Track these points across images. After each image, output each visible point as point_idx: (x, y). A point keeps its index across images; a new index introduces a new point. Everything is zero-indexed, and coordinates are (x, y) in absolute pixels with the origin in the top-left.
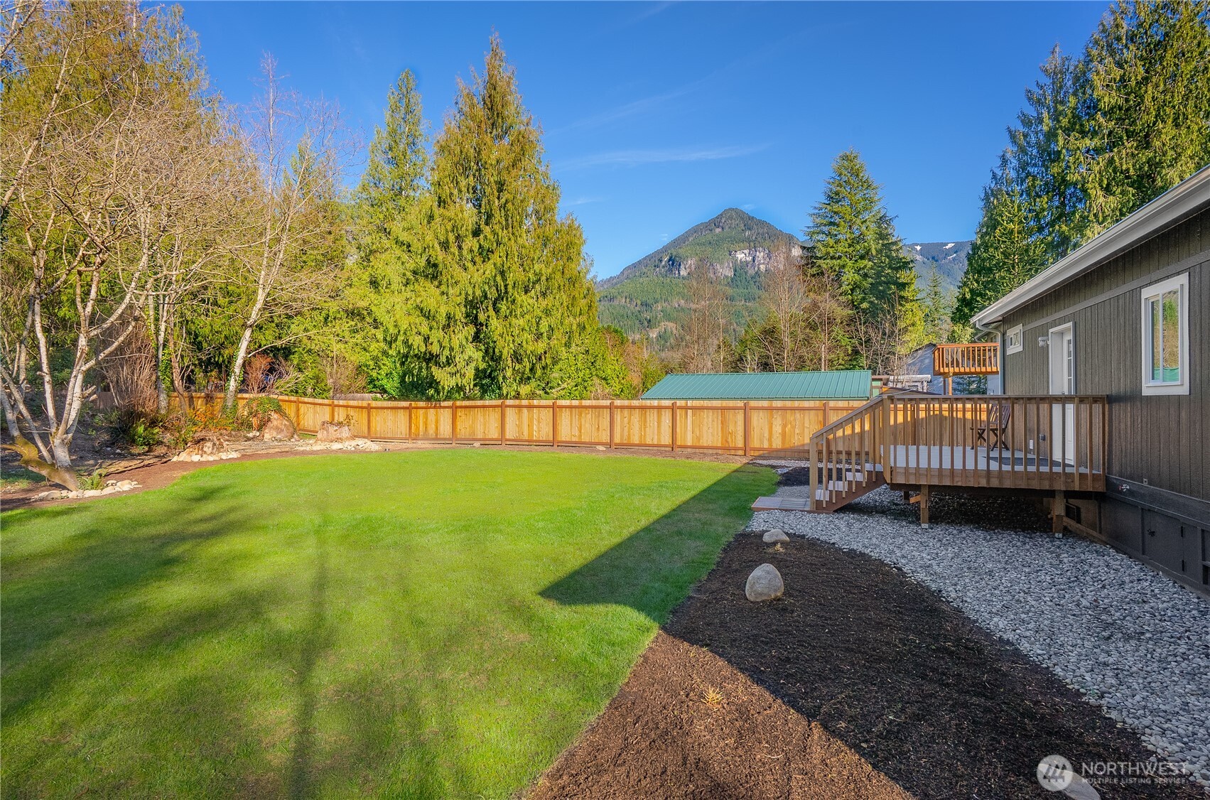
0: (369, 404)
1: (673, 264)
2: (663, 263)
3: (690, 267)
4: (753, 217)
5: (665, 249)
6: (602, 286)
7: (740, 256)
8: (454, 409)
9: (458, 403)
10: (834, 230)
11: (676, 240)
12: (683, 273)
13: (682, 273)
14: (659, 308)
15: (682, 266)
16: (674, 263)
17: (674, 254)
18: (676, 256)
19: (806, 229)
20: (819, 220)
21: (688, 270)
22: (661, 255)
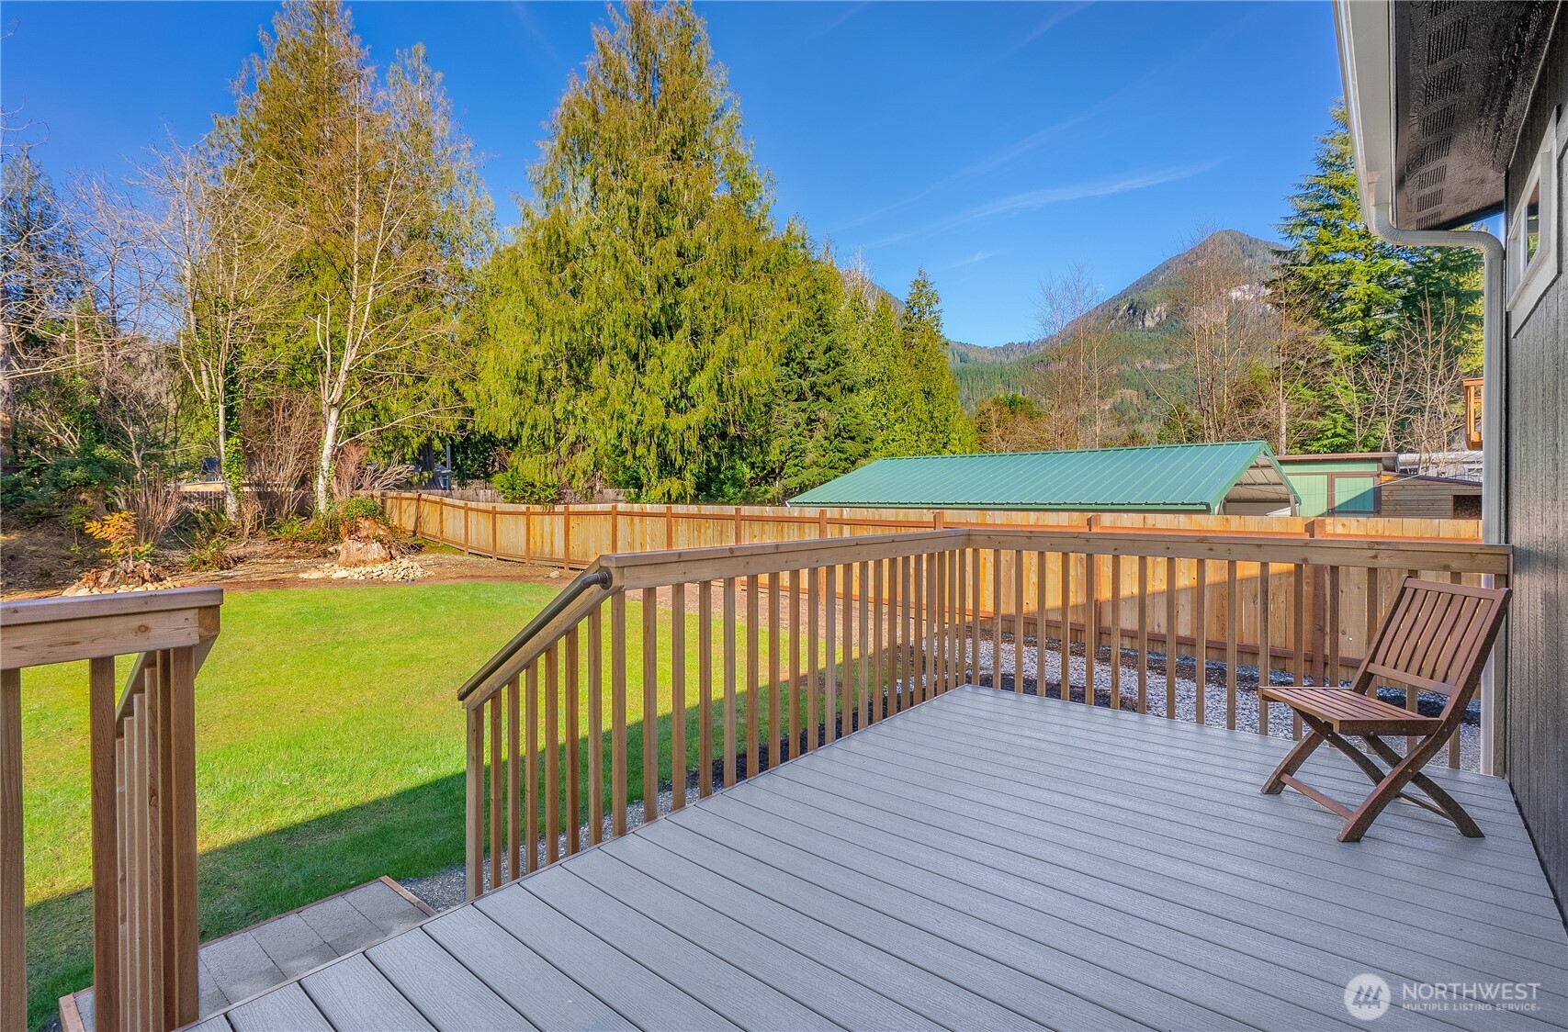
0: (494, 508)
1: (1134, 313)
2: (1121, 313)
3: (1160, 315)
4: (1256, 240)
5: (1124, 295)
6: (1038, 348)
7: (1235, 294)
8: (568, 514)
9: (572, 508)
10: (1332, 216)
11: (1139, 281)
12: (1149, 323)
13: (1147, 324)
14: (1115, 372)
15: (1148, 315)
16: (1135, 310)
17: (1136, 299)
18: (1139, 303)
19: (1283, 222)
20: (1306, 204)
21: (1157, 319)
22: (1117, 303)
